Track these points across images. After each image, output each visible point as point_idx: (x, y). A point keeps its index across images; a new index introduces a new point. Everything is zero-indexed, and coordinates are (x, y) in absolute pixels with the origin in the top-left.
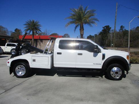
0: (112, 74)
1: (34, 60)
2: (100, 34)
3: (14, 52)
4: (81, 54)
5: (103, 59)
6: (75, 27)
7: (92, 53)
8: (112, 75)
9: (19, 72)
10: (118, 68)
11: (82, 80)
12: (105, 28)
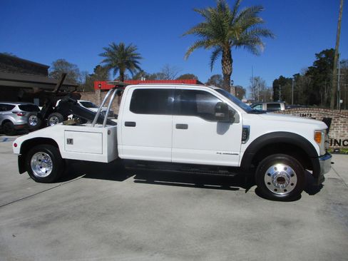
0: (269, 183)
1: (70, 141)
2: (308, 73)
3: (35, 121)
4: (182, 127)
5: (243, 140)
6: (212, 54)
7: (214, 124)
8: (267, 185)
9: (41, 168)
10: (287, 166)
11: (187, 194)
12: (324, 56)
